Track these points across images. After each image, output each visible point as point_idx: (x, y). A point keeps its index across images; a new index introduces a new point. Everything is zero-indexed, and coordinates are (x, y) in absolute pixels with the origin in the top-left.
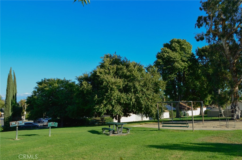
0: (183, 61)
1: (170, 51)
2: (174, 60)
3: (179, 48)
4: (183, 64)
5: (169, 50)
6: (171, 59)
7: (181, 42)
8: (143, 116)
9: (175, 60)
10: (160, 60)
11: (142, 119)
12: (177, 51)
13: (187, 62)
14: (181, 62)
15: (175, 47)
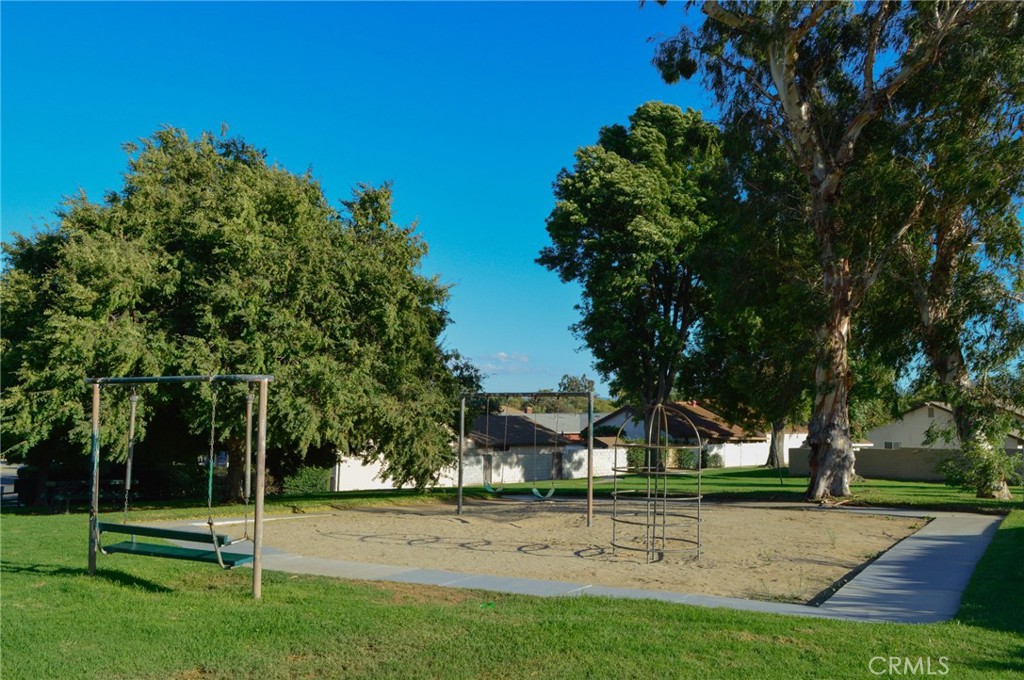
0: (676, 210)
1: (618, 163)
2: (632, 201)
3: (661, 148)
4: (674, 225)
5: (613, 158)
6: (621, 199)
7: (676, 118)
8: (494, 464)
9: (636, 202)
10: (571, 206)
11: (488, 477)
12: (655, 165)
13: (693, 216)
14: (663, 214)
15: (644, 144)
